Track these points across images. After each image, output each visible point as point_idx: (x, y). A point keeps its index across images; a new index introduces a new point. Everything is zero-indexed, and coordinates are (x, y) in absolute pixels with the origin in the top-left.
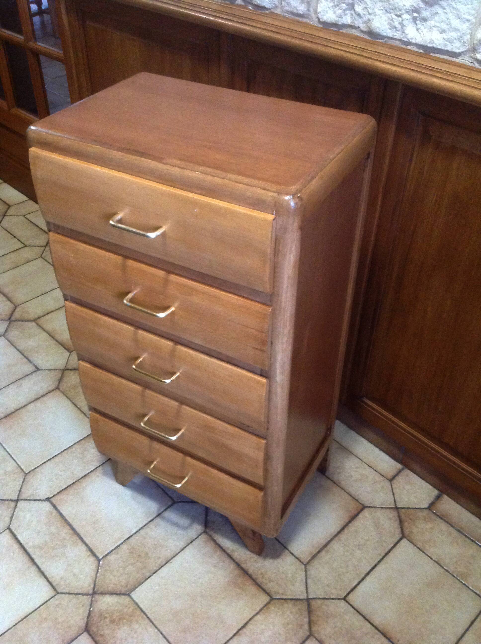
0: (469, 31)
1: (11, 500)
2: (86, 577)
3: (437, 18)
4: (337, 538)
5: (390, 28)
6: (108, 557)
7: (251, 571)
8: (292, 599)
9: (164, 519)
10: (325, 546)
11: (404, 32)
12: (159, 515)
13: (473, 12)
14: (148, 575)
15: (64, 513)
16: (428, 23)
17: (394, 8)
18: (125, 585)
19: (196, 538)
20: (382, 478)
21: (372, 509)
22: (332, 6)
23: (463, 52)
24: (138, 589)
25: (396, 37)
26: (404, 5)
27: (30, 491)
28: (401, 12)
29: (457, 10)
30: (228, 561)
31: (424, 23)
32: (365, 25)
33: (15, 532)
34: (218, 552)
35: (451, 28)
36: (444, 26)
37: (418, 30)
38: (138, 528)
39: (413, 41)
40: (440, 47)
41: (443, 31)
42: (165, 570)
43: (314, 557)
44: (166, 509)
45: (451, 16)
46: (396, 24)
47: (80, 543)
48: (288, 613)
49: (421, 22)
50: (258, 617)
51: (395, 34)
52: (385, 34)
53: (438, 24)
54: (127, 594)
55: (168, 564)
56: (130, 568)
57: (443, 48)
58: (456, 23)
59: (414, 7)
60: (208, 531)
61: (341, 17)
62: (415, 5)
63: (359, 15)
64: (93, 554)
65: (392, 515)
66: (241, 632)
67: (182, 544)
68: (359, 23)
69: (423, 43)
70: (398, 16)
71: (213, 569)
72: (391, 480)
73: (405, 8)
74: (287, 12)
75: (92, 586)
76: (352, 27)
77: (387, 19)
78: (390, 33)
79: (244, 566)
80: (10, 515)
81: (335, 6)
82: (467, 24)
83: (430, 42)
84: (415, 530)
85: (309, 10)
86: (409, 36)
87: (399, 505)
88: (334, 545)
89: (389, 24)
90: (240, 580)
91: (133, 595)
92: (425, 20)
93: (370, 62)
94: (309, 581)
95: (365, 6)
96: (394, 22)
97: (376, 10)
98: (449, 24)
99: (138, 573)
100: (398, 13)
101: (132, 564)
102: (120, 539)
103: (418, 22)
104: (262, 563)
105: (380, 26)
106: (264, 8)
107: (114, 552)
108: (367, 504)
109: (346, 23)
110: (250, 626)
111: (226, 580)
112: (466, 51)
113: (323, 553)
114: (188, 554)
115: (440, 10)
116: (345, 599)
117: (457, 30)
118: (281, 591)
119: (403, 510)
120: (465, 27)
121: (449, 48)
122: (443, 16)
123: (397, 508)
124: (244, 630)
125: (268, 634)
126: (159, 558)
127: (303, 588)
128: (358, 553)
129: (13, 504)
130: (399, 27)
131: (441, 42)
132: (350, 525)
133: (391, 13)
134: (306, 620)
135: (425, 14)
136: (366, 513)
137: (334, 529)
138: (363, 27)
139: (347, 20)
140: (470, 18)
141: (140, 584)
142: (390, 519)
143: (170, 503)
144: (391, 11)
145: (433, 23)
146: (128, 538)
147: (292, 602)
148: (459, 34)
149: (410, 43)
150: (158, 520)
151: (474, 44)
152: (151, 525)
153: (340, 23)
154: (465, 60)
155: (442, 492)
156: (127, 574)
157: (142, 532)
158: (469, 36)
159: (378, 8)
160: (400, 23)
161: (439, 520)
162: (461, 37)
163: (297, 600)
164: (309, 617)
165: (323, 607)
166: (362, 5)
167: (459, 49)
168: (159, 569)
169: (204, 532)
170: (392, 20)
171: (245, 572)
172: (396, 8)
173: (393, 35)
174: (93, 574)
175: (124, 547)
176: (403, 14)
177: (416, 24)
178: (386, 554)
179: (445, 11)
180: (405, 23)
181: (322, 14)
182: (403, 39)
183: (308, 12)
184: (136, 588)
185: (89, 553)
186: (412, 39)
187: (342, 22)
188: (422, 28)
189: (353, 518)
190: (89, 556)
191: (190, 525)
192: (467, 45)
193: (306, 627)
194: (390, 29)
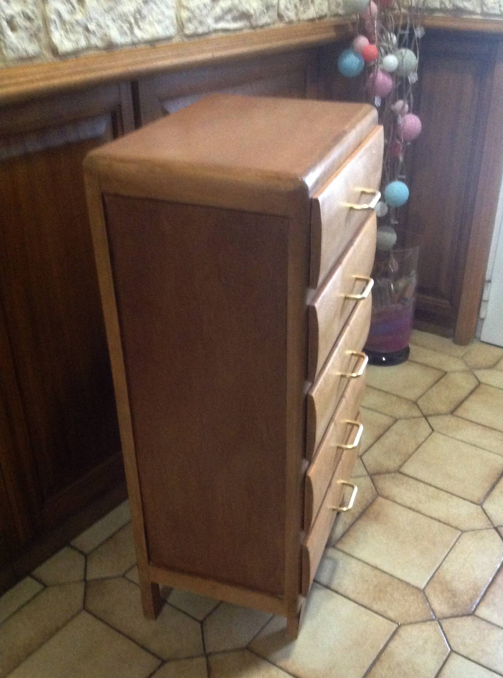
3: (153, 13)
5: (121, 36)
6: (393, 618)
7: (360, 510)
8: (374, 484)
9: (331, 581)
11: (134, 36)
14: (397, 581)
16: (147, 20)
17: (119, 16)
18: (416, 595)
19: (343, 552)
22: (65, 35)
23: (174, 34)
31: (144, 22)
32: (101, 41)
35: (165, 17)
36: (160, 18)
37: (140, 28)
41: (161, 22)
44: (319, 583)
49: (141, 21)
50: (399, 501)
52: (120, 43)
54: (423, 591)
56: (397, 596)
58: (167, 12)
61: (79, 40)
63: (94, 33)
67: (353, 561)
71: (369, 535)
73: (129, 12)
76: (87, 49)
77: (116, 28)
79: (357, 515)
81: (68, 33)
82: (173, 10)
89: (119, 31)
90: (372, 516)
92: (145, 17)
95: (97, 22)
97: (107, 23)
98: (162, 14)
99: (398, 588)
101: (391, 595)
107: (384, 615)
111: (375, 524)
112: (176, 32)
131: (162, 32)
135: (144, 12)
138: (99, 43)
139: (83, 43)
141: (408, 584)
144: (119, 19)
146: (365, 607)
150: (334, 587)
151: (181, 23)
152: (341, 591)
156: (403, 596)
157: (352, 596)
159: (107, 20)
160: (128, 28)
162: (172, 21)
163: (373, 481)
164: (383, 474)
165: (372, 467)
166: (93, 22)
168: (386, 573)
169: (334, 547)
170: (121, 26)
171: (362, 514)
173: (125, 41)
177: (138, 25)
181: (59, 45)
182: (134, 41)
183: (39, 50)
185: (396, 637)
186: (140, 38)
188: (144, 26)
192: (176, 27)
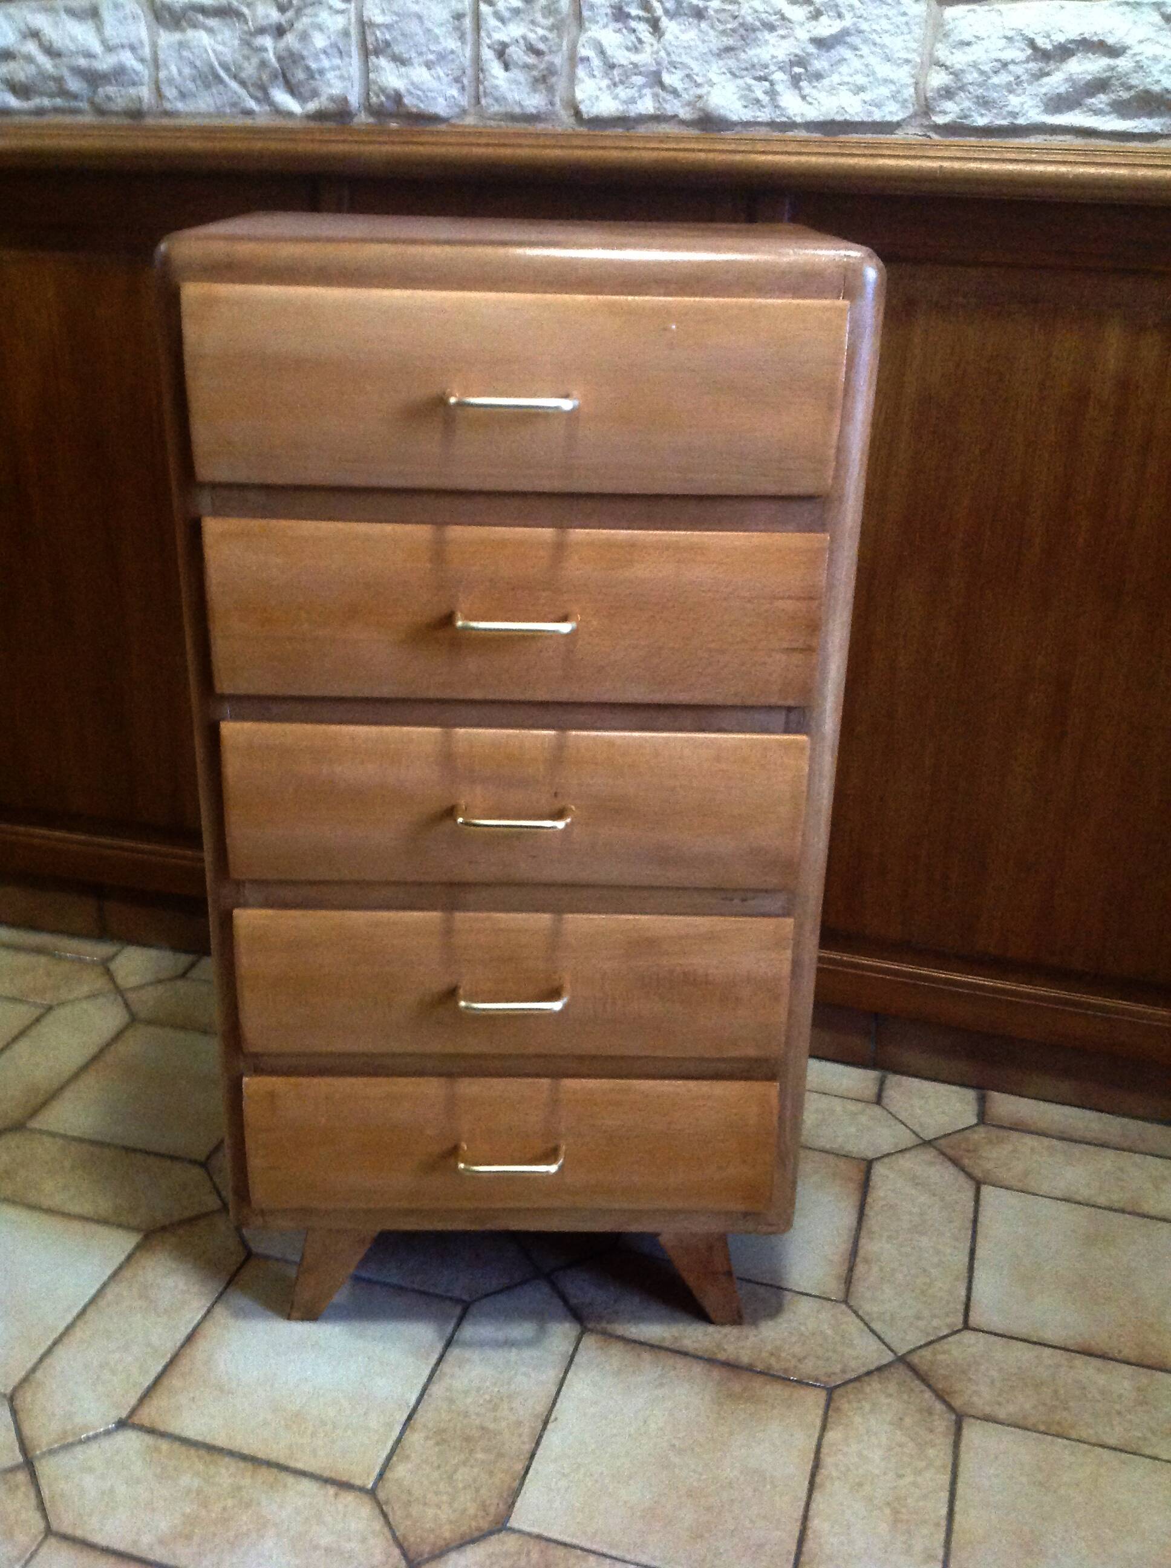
0: (911, 81)
1: (13, 1469)
2: (364, 1540)
3: (844, 69)
4: (863, 1233)
5: (745, 104)
6: (389, 1475)
7: (745, 1360)
8: (869, 1373)
9: (469, 1344)
10: (854, 1252)
11: (777, 107)
12: (449, 1344)
13: (915, 45)
14: (519, 1467)
15: (190, 1433)
16: (826, 82)
17: (749, 67)
18: (481, 1513)
19: (576, 1350)
20: (860, 1105)
21: (886, 1160)
22: (608, 87)
23: (904, 120)
24: (517, 1505)
25: (759, 120)
26: (773, 57)
27: (55, 1427)
28: (766, 71)
29: (883, 46)
30: (680, 1362)
31: (816, 84)
32: (687, 108)
33: (79, 1533)
34: (647, 1356)
35: (877, 79)
36: (861, 80)
37: (804, 98)
38: (419, 1388)
39: (798, 120)
40: (857, 119)
41: (861, 89)
42: (553, 1439)
43: (848, 1280)
44: (458, 1324)
45: (873, 61)
46: (759, 94)
47: (290, 1480)
48: (884, 1400)
49: (809, 82)
50: (831, 1436)
51: (759, 114)
52: (735, 118)
53: (847, 79)
54: (500, 1525)
55: (550, 1426)
56: (463, 1475)
57: (865, 119)
58: (884, 70)
59: (796, 56)
60: (590, 1326)
61: (632, 101)
62: (798, 51)
63: (675, 92)
64: (345, 1486)
65: (930, 1154)
66: (818, 1480)
67: (551, 1375)
68: (674, 107)
69: (821, 118)
70: (760, 79)
71: (659, 1392)
72: (878, 1100)
73: (775, 60)
74: (494, 117)
75: (397, 1552)
76: (656, 118)
77: (735, 90)
78: (747, 115)
79: (722, 1356)
80: (33, 1501)
81: (615, 85)
82: (907, 68)
83: (837, 112)
84: (989, 1166)
85: (552, 103)
86: (791, 112)
87: (929, 1135)
88: (868, 1246)
89: (743, 97)
90: (737, 1387)
91: (514, 1522)
92: (818, 76)
93: (738, 157)
94: (874, 1326)
95: (688, 71)
96: (752, 91)
97: (711, 75)
98: (871, 73)
99: (491, 1473)
100: (762, 74)
101: (464, 1463)
102: (389, 1425)
103: (802, 84)
104: (755, 1336)
105: (725, 104)
106: (435, 119)
107: (395, 1458)
108: (870, 1155)
109: (644, 112)
110: (828, 1460)
111: (707, 1398)
112: (910, 117)
113: (861, 1269)
114: (579, 1385)
115: (847, 53)
116: (966, 1326)
117: (886, 81)
118: (837, 1368)
119: (942, 1142)
120: (903, 75)
121: (877, 116)
122: (856, 63)
123: (927, 1143)
124: (823, 1472)
125: (876, 1455)
126: (519, 1423)
127: (874, 1344)
128: (924, 1241)
129: (22, 1477)
130: (765, 99)
131: (860, 109)
132: (869, 1200)
133: (742, 77)
134: (928, 1395)
135: (818, 65)
136: (879, 1169)
137: (847, 1218)
138: (684, 113)
139: (646, 106)
140: (909, 56)
141: (516, 1493)
142: (931, 1164)
143: (458, 1311)
144: (745, 73)
145: (836, 78)
146: (410, 1418)
147: (875, 1377)
148: (893, 88)
149: (792, 125)
150: (455, 1352)
151: (926, 99)
152: (445, 1367)
153: (632, 114)
154: (911, 134)
155: (982, 1087)
156: (467, 1488)
157: (435, 1389)
158: (912, 90)
159: (715, 71)
160: (766, 93)
161: (1015, 1135)
162: (898, 92)
163: (879, 1369)
164: (929, 1386)
165: (940, 1357)
166: (678, 72)
167: (898, 115)
168: (538, 1444)
169: (584, 1331)
170: (749, 88)
171: (732, 1367)
172: (753, 66)
173: (754, 117)
174: (378, 1525)
175: (415, 1438)
176: (773, 73)
177: (800, 89)
178: (975, 1221)
179: (857, 52)
180: (779, 88)
181: (587, 102)
182: (778, 120)
183: (549, 107)
184: (513, 1503)
185: (331, 1490)
186: (795, 115)
187: (637, 111)
188: (814, 92)
189: (865, 1187)
190: (336, 1495)
191: (542, 1331)
192: (910, 105)
193: (939, 1406)
194: (746, 107)
